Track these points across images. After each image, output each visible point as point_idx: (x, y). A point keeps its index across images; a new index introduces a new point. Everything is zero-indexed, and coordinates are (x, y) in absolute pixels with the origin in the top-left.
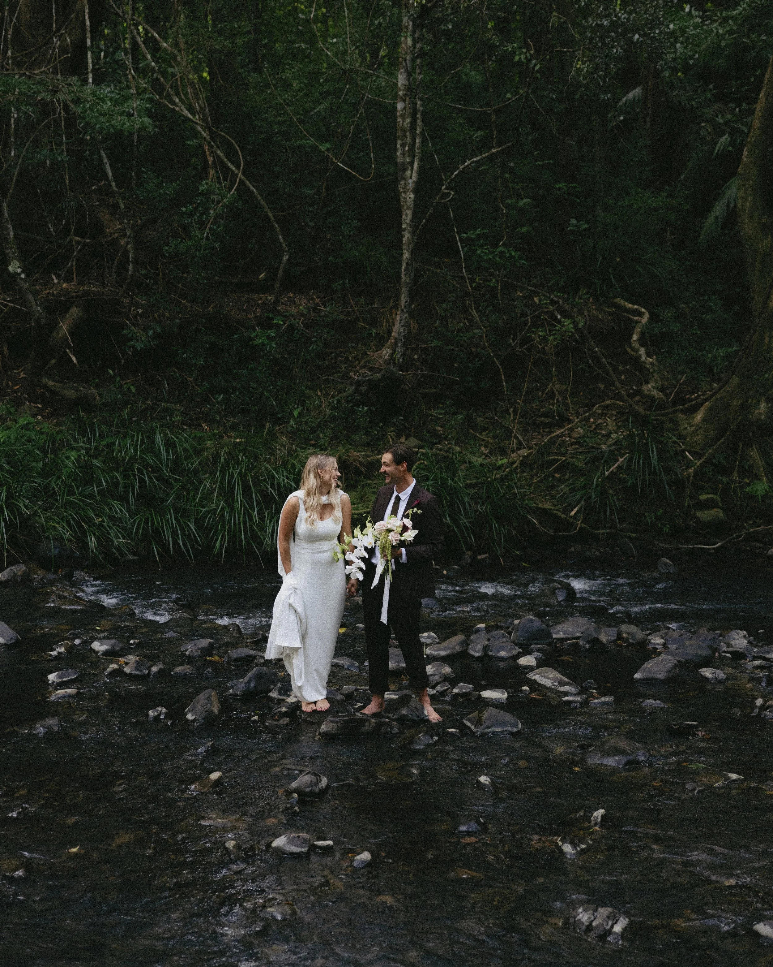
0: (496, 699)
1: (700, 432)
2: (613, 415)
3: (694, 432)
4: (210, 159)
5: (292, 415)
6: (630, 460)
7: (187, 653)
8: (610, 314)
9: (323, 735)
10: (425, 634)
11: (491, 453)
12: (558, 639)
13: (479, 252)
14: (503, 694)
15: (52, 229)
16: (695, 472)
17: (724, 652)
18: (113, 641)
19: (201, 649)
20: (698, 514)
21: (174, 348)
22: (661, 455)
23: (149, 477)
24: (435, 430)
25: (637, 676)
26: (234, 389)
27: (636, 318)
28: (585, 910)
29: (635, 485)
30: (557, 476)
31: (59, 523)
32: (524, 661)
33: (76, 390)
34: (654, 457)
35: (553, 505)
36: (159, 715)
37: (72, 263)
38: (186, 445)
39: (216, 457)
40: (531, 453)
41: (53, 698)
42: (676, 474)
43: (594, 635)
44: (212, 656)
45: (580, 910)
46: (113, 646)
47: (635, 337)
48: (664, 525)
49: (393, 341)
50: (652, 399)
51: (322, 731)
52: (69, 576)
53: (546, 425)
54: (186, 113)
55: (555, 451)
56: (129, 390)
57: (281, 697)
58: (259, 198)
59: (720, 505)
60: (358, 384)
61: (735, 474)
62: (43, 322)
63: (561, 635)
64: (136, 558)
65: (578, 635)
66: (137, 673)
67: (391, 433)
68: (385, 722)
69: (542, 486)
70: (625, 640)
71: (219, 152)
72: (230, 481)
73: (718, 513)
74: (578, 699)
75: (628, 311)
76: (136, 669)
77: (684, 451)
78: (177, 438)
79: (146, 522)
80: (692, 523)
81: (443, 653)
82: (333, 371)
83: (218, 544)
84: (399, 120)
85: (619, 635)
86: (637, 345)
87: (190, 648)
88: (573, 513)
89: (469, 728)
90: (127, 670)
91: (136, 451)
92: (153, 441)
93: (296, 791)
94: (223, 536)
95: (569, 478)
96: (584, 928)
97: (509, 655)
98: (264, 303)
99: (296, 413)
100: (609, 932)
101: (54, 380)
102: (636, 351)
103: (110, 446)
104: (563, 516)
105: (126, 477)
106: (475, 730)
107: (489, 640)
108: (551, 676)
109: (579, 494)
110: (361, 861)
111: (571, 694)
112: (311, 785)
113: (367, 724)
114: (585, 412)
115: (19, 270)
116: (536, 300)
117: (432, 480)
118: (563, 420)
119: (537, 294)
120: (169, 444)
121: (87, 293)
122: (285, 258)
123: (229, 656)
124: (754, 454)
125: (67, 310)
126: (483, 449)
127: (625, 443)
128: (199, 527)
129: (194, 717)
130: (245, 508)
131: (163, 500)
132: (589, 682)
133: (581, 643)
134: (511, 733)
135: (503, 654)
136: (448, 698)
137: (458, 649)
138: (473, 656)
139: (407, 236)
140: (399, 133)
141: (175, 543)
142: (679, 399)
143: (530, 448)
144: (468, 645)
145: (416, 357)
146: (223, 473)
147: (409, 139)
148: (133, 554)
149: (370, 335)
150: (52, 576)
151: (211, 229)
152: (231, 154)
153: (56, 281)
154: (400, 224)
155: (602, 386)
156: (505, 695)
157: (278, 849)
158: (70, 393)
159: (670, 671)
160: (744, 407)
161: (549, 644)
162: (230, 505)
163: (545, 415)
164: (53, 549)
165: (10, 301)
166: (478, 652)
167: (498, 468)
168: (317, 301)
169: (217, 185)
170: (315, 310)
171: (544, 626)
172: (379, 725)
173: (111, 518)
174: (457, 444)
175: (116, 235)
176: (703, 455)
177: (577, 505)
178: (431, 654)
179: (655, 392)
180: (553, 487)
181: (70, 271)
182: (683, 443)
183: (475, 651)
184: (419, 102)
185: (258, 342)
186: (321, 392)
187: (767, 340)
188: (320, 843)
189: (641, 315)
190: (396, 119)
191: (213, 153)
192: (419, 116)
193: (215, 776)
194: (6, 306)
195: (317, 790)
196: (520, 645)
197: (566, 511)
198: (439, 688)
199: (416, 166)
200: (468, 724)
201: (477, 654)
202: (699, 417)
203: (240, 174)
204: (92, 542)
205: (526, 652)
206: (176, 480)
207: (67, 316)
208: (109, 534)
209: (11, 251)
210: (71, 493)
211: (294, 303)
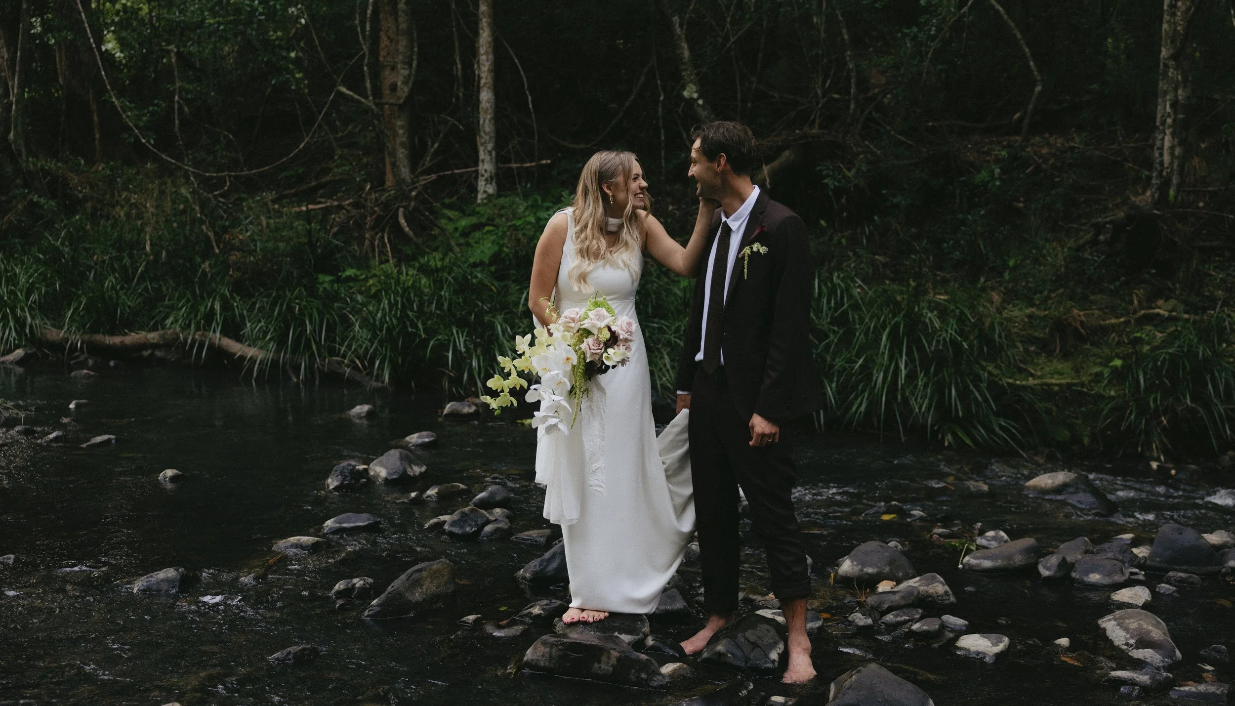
10: (991, 534)
14: (1002, 645)
32: (1124, 594)
74: (1148, 678)
97: (1106, 581)
99: (1011, 263)
108: (1134, 626)
115: (695, 96)
122: (1038, 89)
132: (1214, 649)
135: (1094, 578)
144: (1042, 556)
156: (1001, 648)
161: (1207, 575)
166: (1048, 569)
178: (968, 563)
185: (978, 179)
186: (1059, 242)
196: (1141, 568)
207: (777, 160)
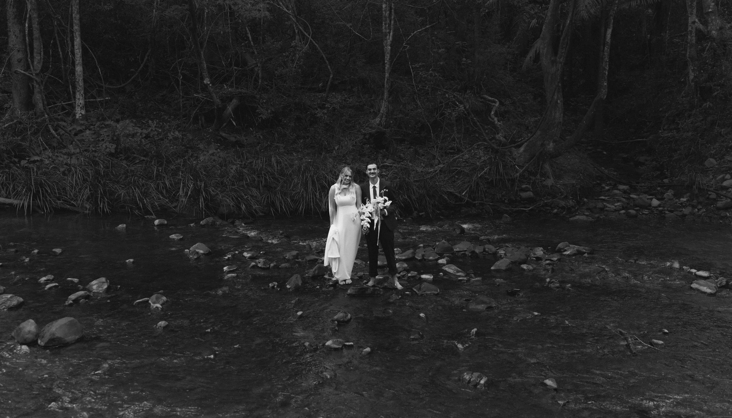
0: (428, 279)
1: (523, 156)
2: (482, 149)
3: (519, 157)
4: (296, 31)
5: (334, 149)
6: (490, 169)
7: (287, 258)
8: (481, 102)
9: (349, 295)
11: (426, 166)
12: (456, 251)
13: (420, 73)
14: (431, 276)
15: (224, 63)
16: (520, 175)
17: (532, 257)
18: (253, 252)
19: (293, 256)
20: (521, 194)
21: (280, 118)
22: (504, 166)
23: (269, 178)
24: (400, 155)
25: (492, 268)
26: (308, 137)
27: (493, 104)
28: (467, 374)
29: (492, 181)
30: (456, 176)
31: (228, 199)
32: (440, 261)
33: (235, 138)
34: (501, 168)
35: (455, 190)
36: (274, 286)
37: (233, 79)
38: (286, 163)
39: (300, 168)
40: (444, 166)
41: (226, 278)
42: (511, 176)
43: (473, 250)
44: (298, 259)
45: (465, 374)
46: (253, 255)
47: (493, 113)
48: (505, 199)
49: (381, 114)
50: (500, 141)
51: (348, 293)
52: (233, 223)
53: (451, 153)
54: (285, 9)
55: (455, 165)
56: (260, 137)
57: (330, 278)
58: (319, 48)
59: (531, 190)
60: (365, 135)
61: (538, 176)
62: (220, 106)
63: (458, 250)
64: (263, 214)
65: (465, 249)
66: (264, 267)
67: (380, 156)
68: (377, 289)
69: (450, 181)
70: (487, 252)
71: (300, 27)
72: (306, 179)
73: (530, 194)
74: (465, 279)
75: (489, 101)
76: (264, 264)
77: (515, 165)
78: (282, 159)
79: (268, 198)
80: (518, 199)
81: (404, 258)
82: (353, 128)
83: (301, 208)
84: (384, 12)
85: (484, 250)
86: (493, 117)
87: (288, 256)
88: (463, 194)
89: (415, 292)
90: (259, 265)
91: (263, 166)
92: (271, 161)
93: (337, 320)
94: (303, 204)
95: (462, 178)
96: (467, 381)
97: (434, 259)
98: (322, 97)
99: (336, 148)
100: (478, 383)
101: (225, 133)
102: (493, 119)
103: (251, 163)
104: (459, 195)
105: (259, 177)
106: (418, 293)
107: (424, 252)
108: (453, 268)
109: (466, 185)
110: (366, 352)
111: (462, 277)
112: (343, 317)
113: (369, 290)
114: (469, 148)
115: (209, 83)
116: (447, 95)
117: (399, 179)
118: (459, 151)
119: (447, 93)
120: (278, 162)
121: (240, 93)
122: (331, 76)
123: (306, 259)
124: (547, 166)
125: (231, 101)
126: (422, 164)
127: (488, 162)
128: (292, 200)
129: (290, 287)
130: (313, 192)
131: (275, 188)
133: (467, 253)
134: (434, 294)
135: (431, 258)
136: (406, 278)
137: (411, 256)
138: (417, 259)
139: (387, 66)
140: (384, 19)
141: (281, 207)
142: (513, 142)
143: (444, 164)
144: (415, 254)
145: (391, 122)
146: (303, 175)
147: (388, 22)
148: (262, 212)
149: (371, 112)
150: (225, 223)
151: (297, 63)
152: (306, 28)
153: (226, 87)
154: (384, 61)
155: (477, 135)
156: (432, 277)
157: (328, 346)
158: (233, 139)
159: (508, 266)
160: (543, 145)
161: (452, 254)
162: (306, 190)
163: (451, 149)
164: (224, 210)
165: (205, 97)
167: (430, 173)
168: (346, 96)
169: (300, 43)
170: (345, 100)
171: (450, 245)
172: (374, 290)
173: (252, 196)
174: (410, 162)
175: (253, 66)
176: (523, 167)
177: (466, 189)
178: (398, 258)
179: (502, 138)
180: (454, 182)
181: (232, 83)
182: (514, 162)
183: (418, 257)
184: (393, 4)
185: (319, 115)
186: (348, 138)
187: (553, 114)
188: (347, 344)
189: (495, 102)
190: (382, 12)
191: (297, 28)
192: (393, 11)
193: (300, 313)
194: (203, 99)
195: (346, 320)
196: (439, 254)
197: (460, 193)
198: (401, 274)
199: (391, 34)
200: (415, 290)
201: (419, 258)
202: (522, 149)
203: (310, 38)
204: (243, 207)
205: (442, 257)
206: (281, 178)
207: (231, 104)
208: (251, 203)
209: (205, 74)
210: (233, 185)
211: (335, 97)
